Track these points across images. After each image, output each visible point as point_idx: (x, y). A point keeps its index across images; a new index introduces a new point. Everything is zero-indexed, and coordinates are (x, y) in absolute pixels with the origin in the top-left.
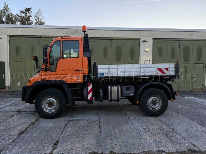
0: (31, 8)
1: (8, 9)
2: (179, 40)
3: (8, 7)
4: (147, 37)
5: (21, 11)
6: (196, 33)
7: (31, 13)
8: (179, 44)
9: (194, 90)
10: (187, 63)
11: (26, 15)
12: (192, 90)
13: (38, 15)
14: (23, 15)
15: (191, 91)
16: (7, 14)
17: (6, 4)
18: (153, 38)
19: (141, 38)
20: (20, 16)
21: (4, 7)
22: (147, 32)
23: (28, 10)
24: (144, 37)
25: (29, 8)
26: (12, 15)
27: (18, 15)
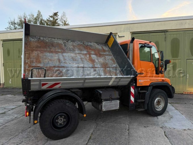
0: (58, 12)
1: (40, 16)
2: (164, 32)
3: (41, 14)
4: (124, 31)
5: (50, 16)
6: (187, 21)
7: (58, 16)
8: (165, 36)
9: (186, 93)
10: (176, 60)
11: (54, 19)
12: (184, 93)
13: (63, 18)
14: (52, 19)
15: (182, 94)
16: (40, 20)
17: (39, 11)
18: (131, 32)
19: (117, 33)
20: (49, 20)
21: (38, 15)
22: (123, 26)
23: (56, 14)
24: (120, 32)
25: (56, 13)
26: (43, 20)
27: (47, 20)
